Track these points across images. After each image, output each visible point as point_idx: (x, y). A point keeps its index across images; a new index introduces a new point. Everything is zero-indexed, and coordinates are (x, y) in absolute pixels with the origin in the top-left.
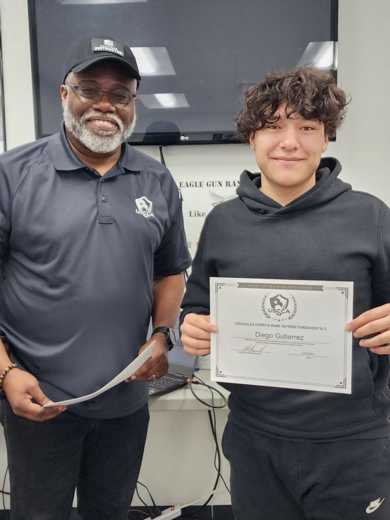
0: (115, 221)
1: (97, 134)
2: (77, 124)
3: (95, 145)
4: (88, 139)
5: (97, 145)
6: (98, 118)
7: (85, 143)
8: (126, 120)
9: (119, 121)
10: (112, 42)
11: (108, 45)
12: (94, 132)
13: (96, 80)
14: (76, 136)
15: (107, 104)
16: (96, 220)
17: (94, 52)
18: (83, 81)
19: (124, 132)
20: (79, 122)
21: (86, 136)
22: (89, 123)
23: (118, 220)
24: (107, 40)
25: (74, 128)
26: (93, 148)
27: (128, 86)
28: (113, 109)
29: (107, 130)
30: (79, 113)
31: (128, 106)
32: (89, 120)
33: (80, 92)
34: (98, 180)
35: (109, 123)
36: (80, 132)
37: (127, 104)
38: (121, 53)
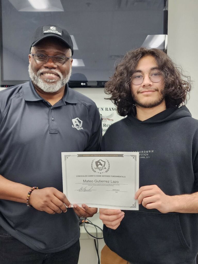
0: (59, 132)
1: (46, 82)
2: (36, 76)
3: (45, 88)
4: (42, 85)
5: (47, 88)
6: (47, 72)
7: (40, 87)
8: (64, 73)
9: (60, 73)
10: (55, 28)
11: (53, 30)
12: (45, 80)
13: (45, 50)
14: (35, 83)
15: (52, 64)
16: (48, 132)
17: (44, 34)
18: (38, 51)
19: (63, 80)
20: (36, 75)
21: (40, 83)
22: (42, 75)
23: (61, 131)
24: (52, 27)
25: (34, 78)
26: (45, 90)
27: (64, 53)
28: (55, 66)
29: (52, 79)
30: (37, 69)
31: (64, 64)
32: (42, 74)
33: (37, 58)
34: (50, 108)
35: (54, 75)
36: (37, 81)
37: (64, 63)
38: (60, 34)
